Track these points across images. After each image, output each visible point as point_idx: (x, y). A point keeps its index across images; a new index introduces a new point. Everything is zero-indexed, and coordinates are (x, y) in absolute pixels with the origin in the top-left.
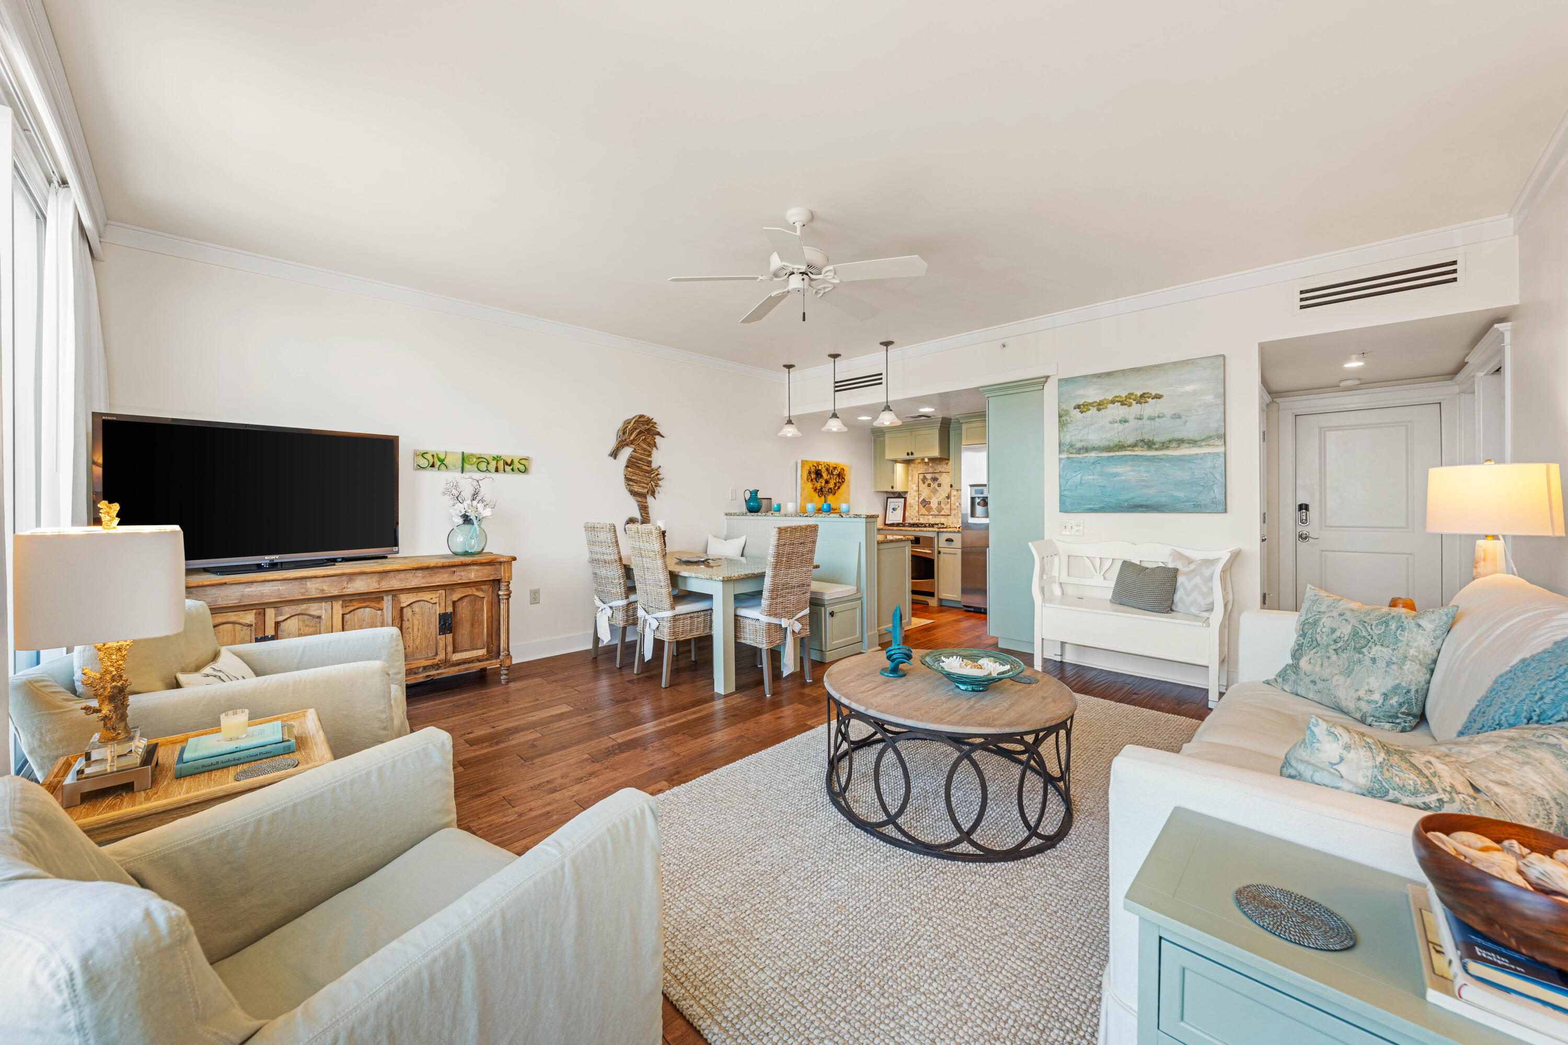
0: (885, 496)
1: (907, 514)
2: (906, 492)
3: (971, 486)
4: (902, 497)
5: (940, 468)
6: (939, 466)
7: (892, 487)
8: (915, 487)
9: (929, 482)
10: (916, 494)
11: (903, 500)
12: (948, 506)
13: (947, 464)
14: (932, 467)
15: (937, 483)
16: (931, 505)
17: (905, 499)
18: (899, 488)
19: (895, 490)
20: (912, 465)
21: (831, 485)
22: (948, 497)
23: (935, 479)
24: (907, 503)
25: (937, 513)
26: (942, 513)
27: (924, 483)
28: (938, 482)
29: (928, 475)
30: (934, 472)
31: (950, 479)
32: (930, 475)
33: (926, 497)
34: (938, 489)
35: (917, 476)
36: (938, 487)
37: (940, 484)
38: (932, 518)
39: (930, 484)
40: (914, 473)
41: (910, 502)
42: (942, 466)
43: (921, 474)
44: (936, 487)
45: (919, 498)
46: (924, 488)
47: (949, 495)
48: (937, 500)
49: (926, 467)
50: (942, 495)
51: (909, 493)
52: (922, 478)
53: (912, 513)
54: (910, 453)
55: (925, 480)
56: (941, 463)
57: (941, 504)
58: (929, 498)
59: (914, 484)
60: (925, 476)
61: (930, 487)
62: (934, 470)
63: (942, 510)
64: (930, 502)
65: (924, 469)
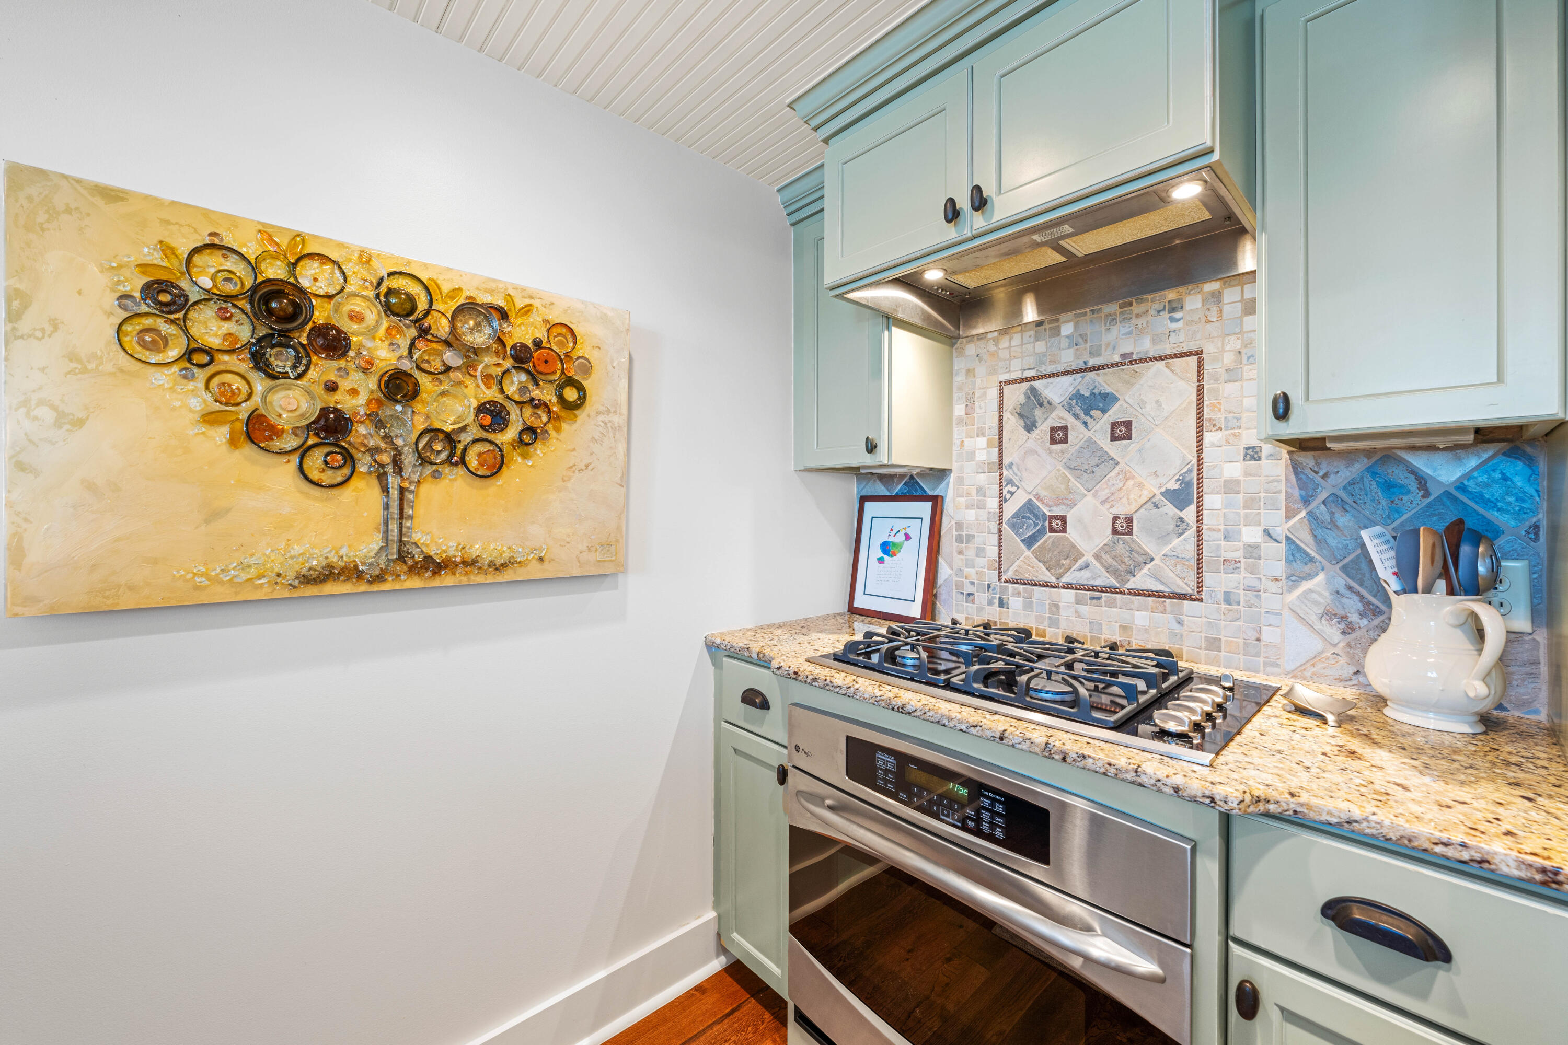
0: (853, 489)
2: (941, 474)
4: (924, 498)
5: (1121, 338)
6: (1118, 330)
7: (871, 447)
8: (982, 449)
9: (1059, 417)
10: (988, 480)
11: (925, 509)
12: (1185, 544)
13: (1174, 307)
14: (1074, 342)
15: (1102, 423)
16: (1072, 533)
17: (937, 502)
19: (882, 457)
20: (971, 349)
21: (450, 410)
22: (1184, 495)
23: (1094, 403)
24: (947, 524)
25: (1105, 579)
26: (1141, 580)
27: (1030, 427)
28: (1115, 413)
29: (1055, 375)
30: (1092, 362)
31: (1200, 390)
32: (1067, 379)
33: (1043, 493)
34: (1114, 449)
35: (994, 393)
36: (1114, 438)
37: (1128, 424)
38: (1078, 601)
39: (1065, 429)
40: (978, 382)
41: (958, 518)
42: (1141, 322)
43: (1018, 375)
44: (1104, 441)
45: (1002, 500)
46: (1032, 452)
47: (1187, 484)
48: (1104, 509)
49: (1040, 346)
50: (1140, 486)
51: (952, 478)
52: (1022, 399)
53: (971, 572)
54: (963, 203)
55: (1038, 412)
56: (1136, 309)
57: (1130, 533)
58: (1059, 502)
59: (980, 433)
60: (1033, 390)
61: (1065, 441)
62: (1086, 357)
63: (1138, 566)
64: (1063, 519)
65: (1032, 360)
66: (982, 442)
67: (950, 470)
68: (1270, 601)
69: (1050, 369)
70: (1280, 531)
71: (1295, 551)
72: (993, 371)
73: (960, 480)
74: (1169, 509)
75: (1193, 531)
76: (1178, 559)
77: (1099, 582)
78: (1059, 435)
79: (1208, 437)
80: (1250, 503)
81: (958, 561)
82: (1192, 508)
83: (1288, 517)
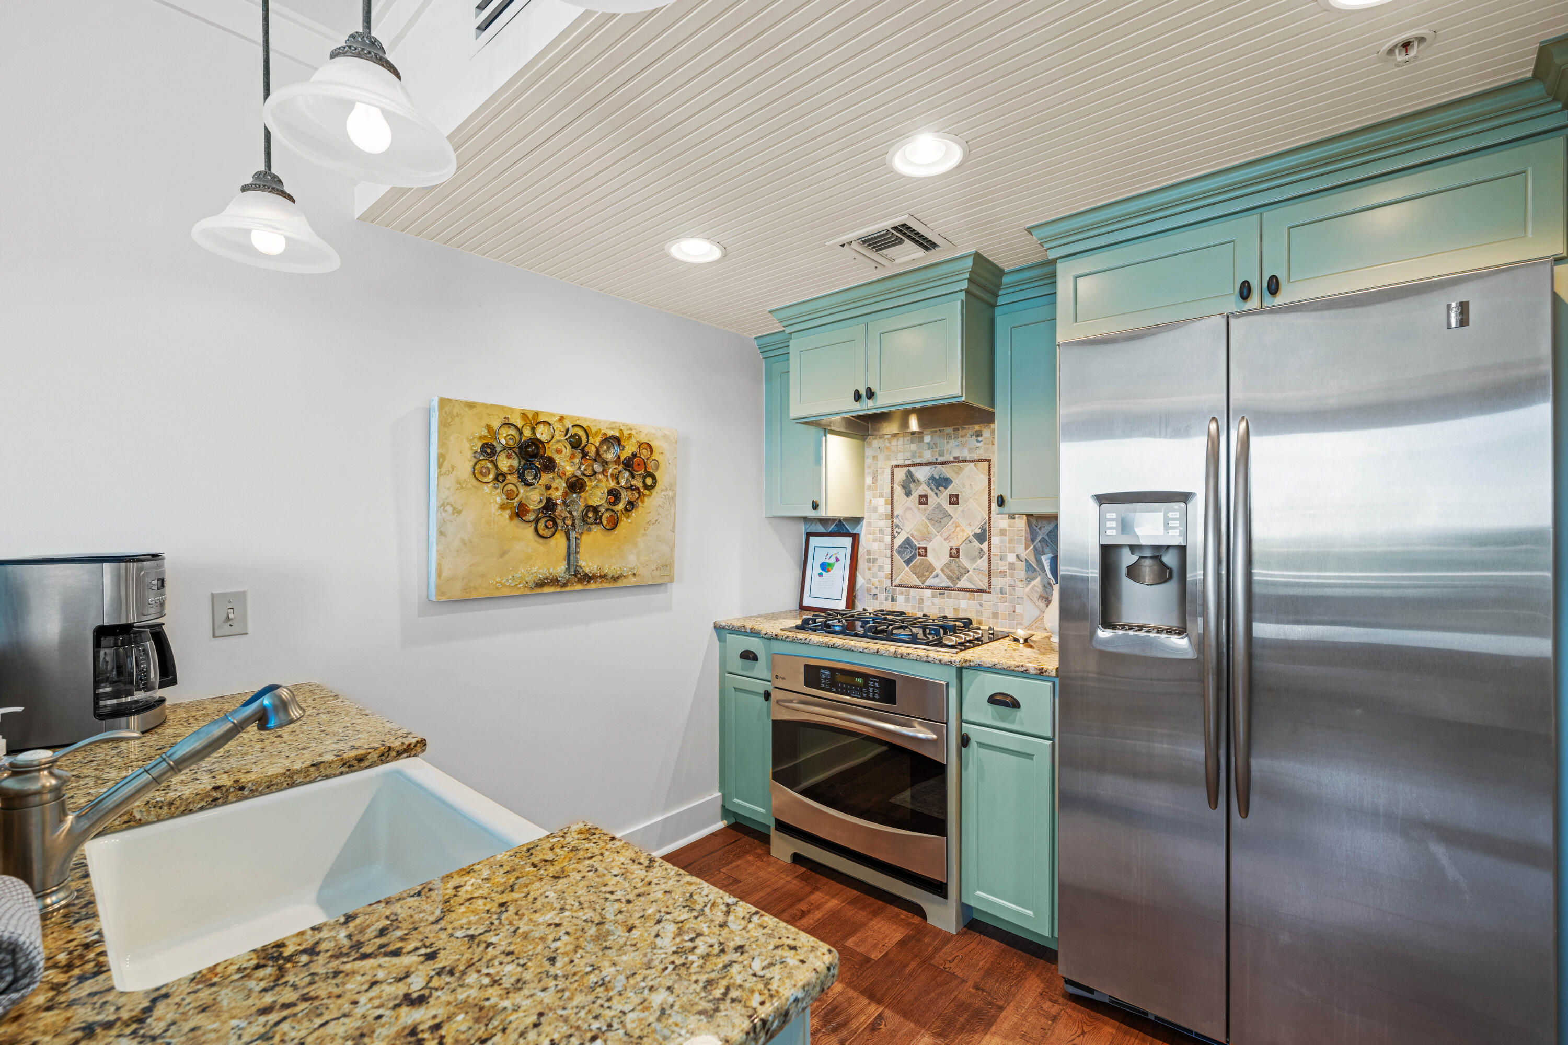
0: (803, 528)
1: (860, 581)
2: (857, 520)
3: (1102, 499)
4: (847, 534)
5: (954, 448)
6: (953, 443)
7: (815, 506)
8: (882, 506)
9: (923, 489)
10: (885, 524)
11: (848, 541)
12: (982, 563)
13: (978, 434)
14: (931, 446)
15: (945, 494)
16: (930, 557)
17: (855, 538)
18: (834, 508)
19: (822, 513)
20: (876, 443)
21: (596, 495)
22: (982, 536)
23: (941, 483)
24: (862, 551)
25: (946, 583)
26: (963, 583)
27: (908, 494)
28: (951, 490)
29: (921, 465)
30: (940, 459)
31: (990, 480)
32: (927, 468)
33: (915, 533)
34: (950, 509)
35: (888, 471)
36: (951, 504)
37: (957, 496)
38: (933, 596)
39: (926, 496)
40: (879, 464)
41: (868, 548)
42: (963, 440)
43: (901, 462)
44: (945, 505)
45: (893, 537)
46: (909, 509)
47: (984, 530)
48: (945, 543)
49: (913, 447)
50: (963, 531)
51: (865, 522)
52: (904, 477)
53: (876, 581)
54: (863, 392)
55: (912, 486)
56: (961, 432)
57: (958, 557)
58: (924, 538)
59: (881, 496)
60: (910, 472)
61: (926, 503)
62: (937, 456)
63: (962, 575)
64: (925, 549)
65: (909, 455)
66: (882, 501)
67: (863, 518)
68: (1019, 592)
69: (918, 461)
70: (1023, 556)
71: (1028, 566)
72: (888, 459)
73: (869, 524)
74: (976, 543)
75: (986, 556)
76: (980, 571)
77: (943, 585)
78: (923, 500)
79: (993, 506)
80: (1011, 541)
81: (868, 574)
82: (986, 544)
83: (1026, 549)
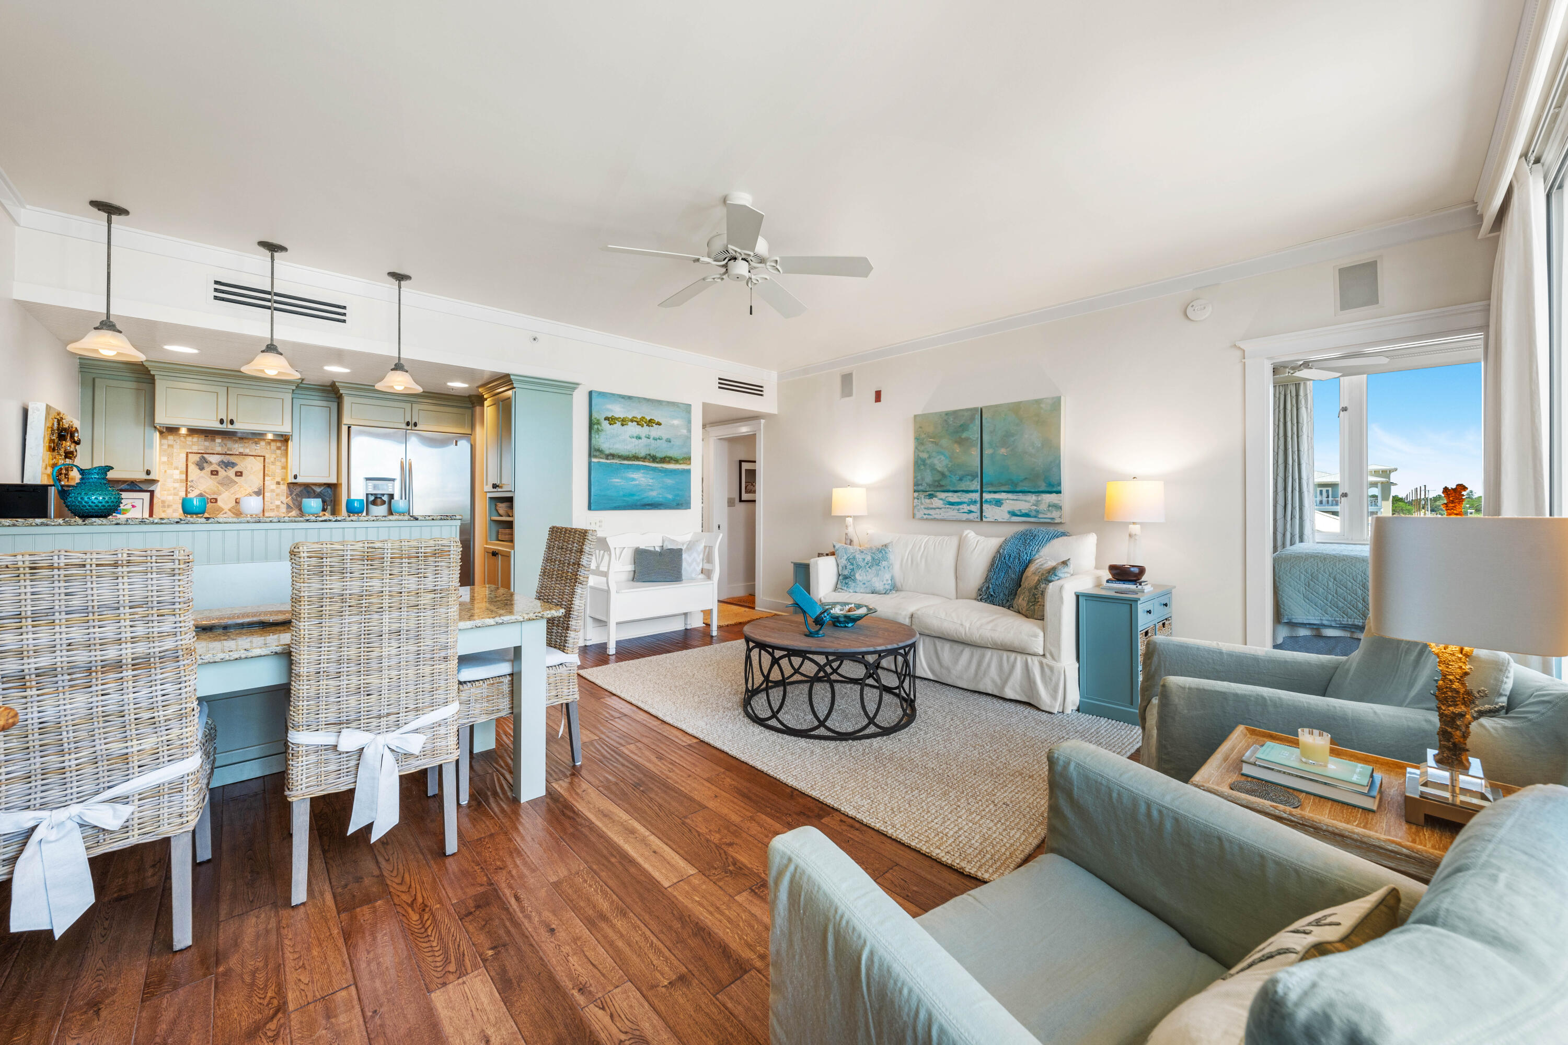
2: (153, 482)
3: (368, 479)
4: (146, 491)
5: (238, 448)
6: (238, 445)
7: (148, 473)
8: (178, 475)
9: (214, 467)
10: (179, 485)
11: (146, 496)
13: (257, 443)
14: (218, 448)
15: (232, 471)
16: (220, 503)
17: (152, 492)
20: (171, 437)
23: (227, 465)
24: (155, 500)
27: (202, 469)
28: (237, 469)
29: (211, 454)
30: (228, 452)
31: (264, 466)
32: (216, 456)
33: (207, 491)
34: (237, 479)
35: (183, 455)
36: (236, 476)
37: (241, 473)
39: (217, 471)
40: (175, 450)
41: (163, 498)
42: (246, 445)
43: (196, 451)
44: (232, 476)
45: (187, 492)
46: (202, 477)
47: (260, 490)
48: (231, 496)
49: (207, 444)
50: (245, 490)
51: (159, 484)
52: (198, 459)
54: (228, 420)
55: (205, 465)
56: (245, 440)
58: (214, 493)
59: (177, 468)
60: (203, 457)
61: (217, 475)
62: (223, 451)
64: (217, 499)
65: (203, 447)
66: (176, 472)
67: (158, 481)
69: (208, 452)
70: (285, 501)
71: (288, 506)
72: (184, 447)
73: (164, 485)
78: (214, 473)
79: (266, 478)
80: (277, 495)
82: (262, 496)
83: (287, 498)
